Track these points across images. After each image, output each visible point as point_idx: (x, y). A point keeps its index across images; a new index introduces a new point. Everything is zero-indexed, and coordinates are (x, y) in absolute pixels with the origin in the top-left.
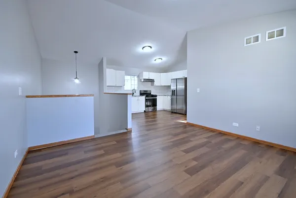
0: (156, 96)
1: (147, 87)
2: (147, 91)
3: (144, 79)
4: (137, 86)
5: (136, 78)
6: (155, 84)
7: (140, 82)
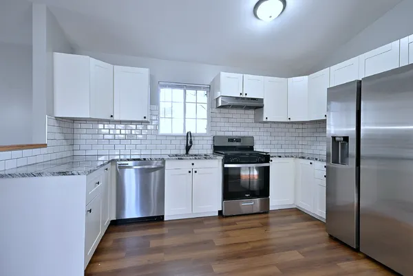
2: (239, 139)
4: (205, 122)
5: (202, 96)
6: (265, 115)
7: (215, 110)
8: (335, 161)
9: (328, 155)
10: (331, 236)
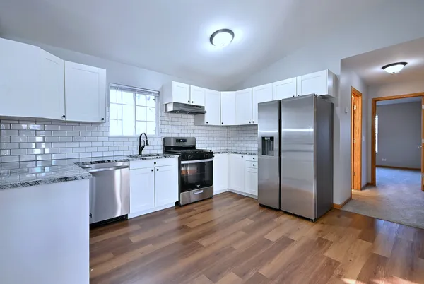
0: (211, 155)
1: (184, 129)
2: (184, 140)
3: (175, 104)
4: (154, 125)
6: (206, 120)
7: (163, 114)
8: (264, 154)
9: (259, 150)
10: (260, 205)
